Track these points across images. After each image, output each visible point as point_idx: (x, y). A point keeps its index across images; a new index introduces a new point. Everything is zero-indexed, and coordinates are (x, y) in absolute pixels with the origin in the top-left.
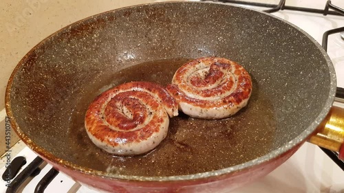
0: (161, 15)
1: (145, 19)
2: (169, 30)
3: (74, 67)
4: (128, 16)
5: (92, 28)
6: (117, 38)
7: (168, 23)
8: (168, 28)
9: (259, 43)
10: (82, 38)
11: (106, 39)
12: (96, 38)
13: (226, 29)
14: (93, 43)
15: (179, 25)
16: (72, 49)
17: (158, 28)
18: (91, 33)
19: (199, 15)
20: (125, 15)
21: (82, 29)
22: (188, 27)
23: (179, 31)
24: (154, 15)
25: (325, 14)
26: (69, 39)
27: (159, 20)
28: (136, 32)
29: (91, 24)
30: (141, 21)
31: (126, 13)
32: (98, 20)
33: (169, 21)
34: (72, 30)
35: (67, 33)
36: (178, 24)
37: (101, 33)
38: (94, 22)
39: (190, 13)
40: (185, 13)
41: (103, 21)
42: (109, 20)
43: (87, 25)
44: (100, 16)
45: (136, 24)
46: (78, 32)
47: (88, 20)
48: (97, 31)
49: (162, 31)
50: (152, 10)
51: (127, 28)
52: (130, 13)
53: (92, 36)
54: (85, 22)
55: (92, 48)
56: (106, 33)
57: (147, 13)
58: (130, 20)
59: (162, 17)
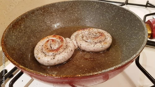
0: (47, 10)
1: (41, 14)
3: (19, 45)
4: (34, 14)
5: (20, 23)
6: (31, 25)
9: (93, 13)
10: (17, 29)
11: (27, 27)
12: (23, 28)
13: (77, 11)
14: (22, 30)
16: (15, 35)
17: (47, 17)
18: (20, 26)
19: (64, 7)
20: (32, 14)
21: (16, 25)
22: (61, 13)
23: (57, 16)
24: (45, 11)
25: (146, 7)
26: (13, 31)
27: (47, 13)
28: (39, 20)
29: (19, 21)
30: (39, 15)
31: (32, 12)
33: (51, 13)
34: (13, 26)
35: (11, 28)
36: (56, 13)
37: (24, 25)
38: (20, 20)
39: (60, 7)
40: (58, 7)
41: (24, 18)
42: (26, 17)
43: (18, 22)
44: (22, 17)
45: (38, 17)
46: (15, 26)
47: (17, 19)
48: (22, 24)
49: (50, 18)
50: (43, 9)
51: (34, 20)
52: (34, 12)
53: (21, 27)
54: (17, 21)
55: (23, 33)
56: (26, 24)
57: (41, 11)
58: (35, 16)
59: (48, 11)
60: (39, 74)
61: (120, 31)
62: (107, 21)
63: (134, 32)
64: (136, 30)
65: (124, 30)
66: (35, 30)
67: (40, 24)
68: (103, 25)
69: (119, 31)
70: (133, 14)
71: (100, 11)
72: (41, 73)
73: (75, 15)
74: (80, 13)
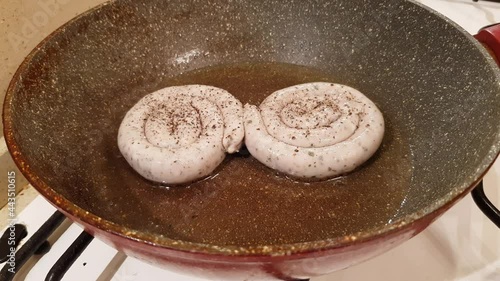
0: (130, 16)
1: (110, 29)
2: (149, 36)
4: (85, 32)
5: (46, 69)
6: (82, 73)
7: (144, 27)
8: (147, 33)
9: (287, 15)
10: (40, 92)
11: (68, 83)
12: (57, 86)
13: (232, 11)
14: (56, 95)
15: (161, 24)
16: (38, 117)
17: (132, 38)
18: (47, 78)
20: (80, 31)
21: (35, 77)
22: (175, 24)
23: (164, 33)
24: (121, 18)
26: (28, 100)
27: (132, 24)
28: (103, 53)
29: (42, 62)
30: (105, 34)
31: (81, 26)
32: (47, 51)
33: (145, 22)
34: (25, 82)
35: (21, 89)
36: (159, 23)
37: (59, 74)
38: (44, 58)
41: (55, 51)
42: (61, 46)
43: (38, 67)
44: (47, 45)
45: (99, 42)
46: (32, 83)
47: (36, 57)
48: (54, 72)
49: (140, 41)
50: (117, 12)
51: (89, 52)
52: (86, 27)
53: (51, 84)
54: (33, 61)
55: (60, 104)
56: (65, 72)
57: (110, 18)
58: (89, 38)
59: (133, 19)
60: (210, 249)
61: (387, 72)
62: (337, 42)
63: (440, 71)
64: (448, 64)
65: (400, 67)
66: (97, 88)
67: (109, 68)
68: (325, 54)
69: (383, 71)
70: (432, 15)
71: (310, 8)
72: (216, 247)
73: (225, 26)
74: (243, 20)
